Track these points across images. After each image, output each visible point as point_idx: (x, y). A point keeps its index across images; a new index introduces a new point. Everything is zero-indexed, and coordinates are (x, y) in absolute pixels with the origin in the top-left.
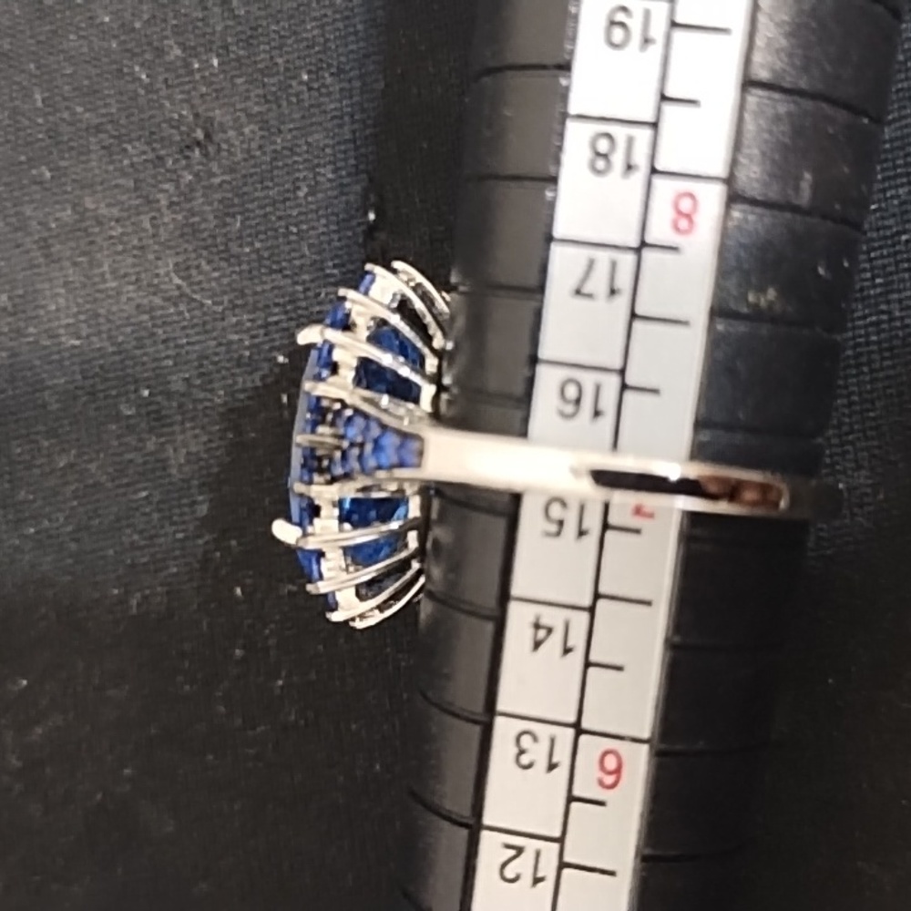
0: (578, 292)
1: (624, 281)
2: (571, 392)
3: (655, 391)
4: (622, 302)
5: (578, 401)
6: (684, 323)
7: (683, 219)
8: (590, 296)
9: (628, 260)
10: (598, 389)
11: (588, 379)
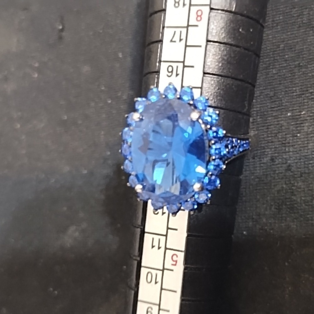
0: (171, 41)
1: (183, 37)
2: (170, 69)
3: (193, 67)
4: (183, 42)
5: (172, 72)
6: (200, 46)
7: (199, 17)
8: (175, 42)
9: (184, 30)
10: (177, 67)
11: (174, 65)
